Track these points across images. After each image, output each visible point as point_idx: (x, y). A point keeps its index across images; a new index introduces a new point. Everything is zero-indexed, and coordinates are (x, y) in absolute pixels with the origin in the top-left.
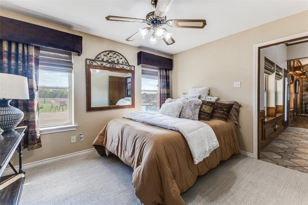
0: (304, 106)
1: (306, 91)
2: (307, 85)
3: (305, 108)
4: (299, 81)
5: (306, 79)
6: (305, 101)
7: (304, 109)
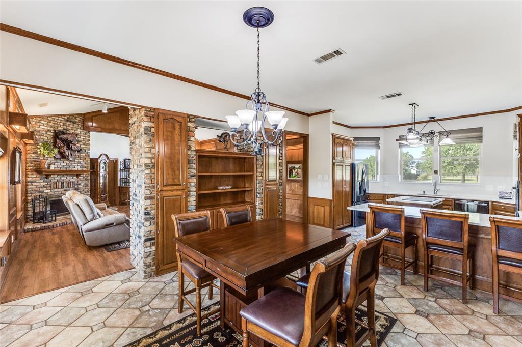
0: (30, 206)
1: (34, 173)
2: (35, 161)
3: (34, 210)
4: (20, 152)
5: (33, 147)
6: (33, 195)
7: (30, 213)
